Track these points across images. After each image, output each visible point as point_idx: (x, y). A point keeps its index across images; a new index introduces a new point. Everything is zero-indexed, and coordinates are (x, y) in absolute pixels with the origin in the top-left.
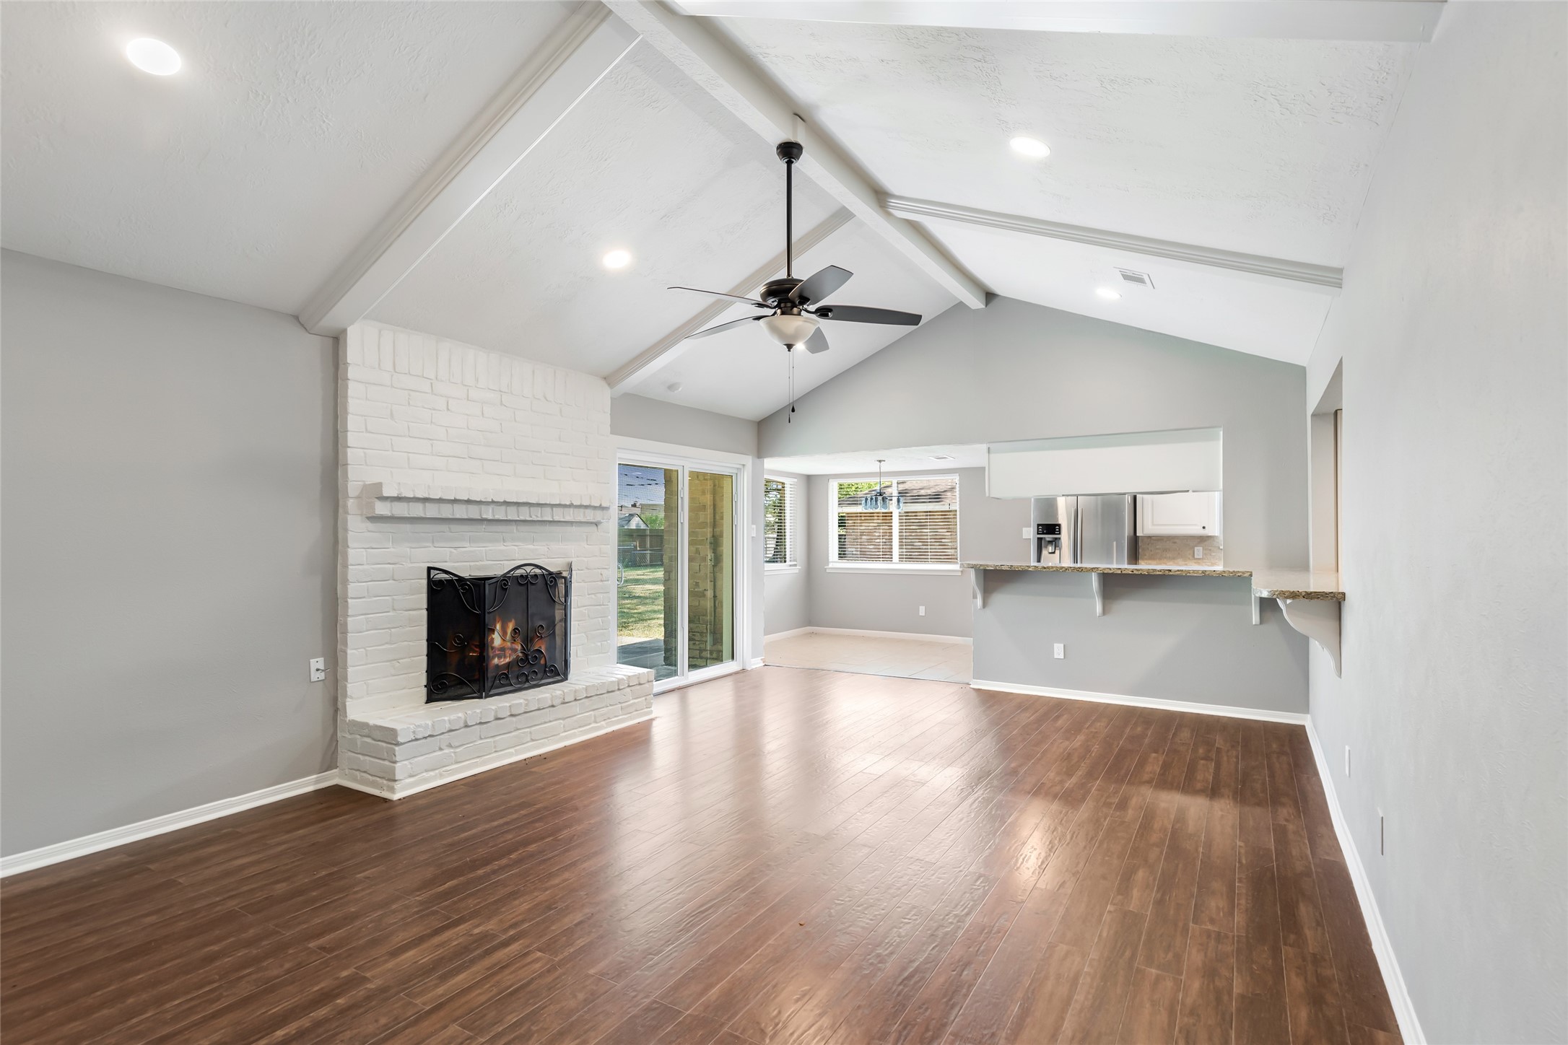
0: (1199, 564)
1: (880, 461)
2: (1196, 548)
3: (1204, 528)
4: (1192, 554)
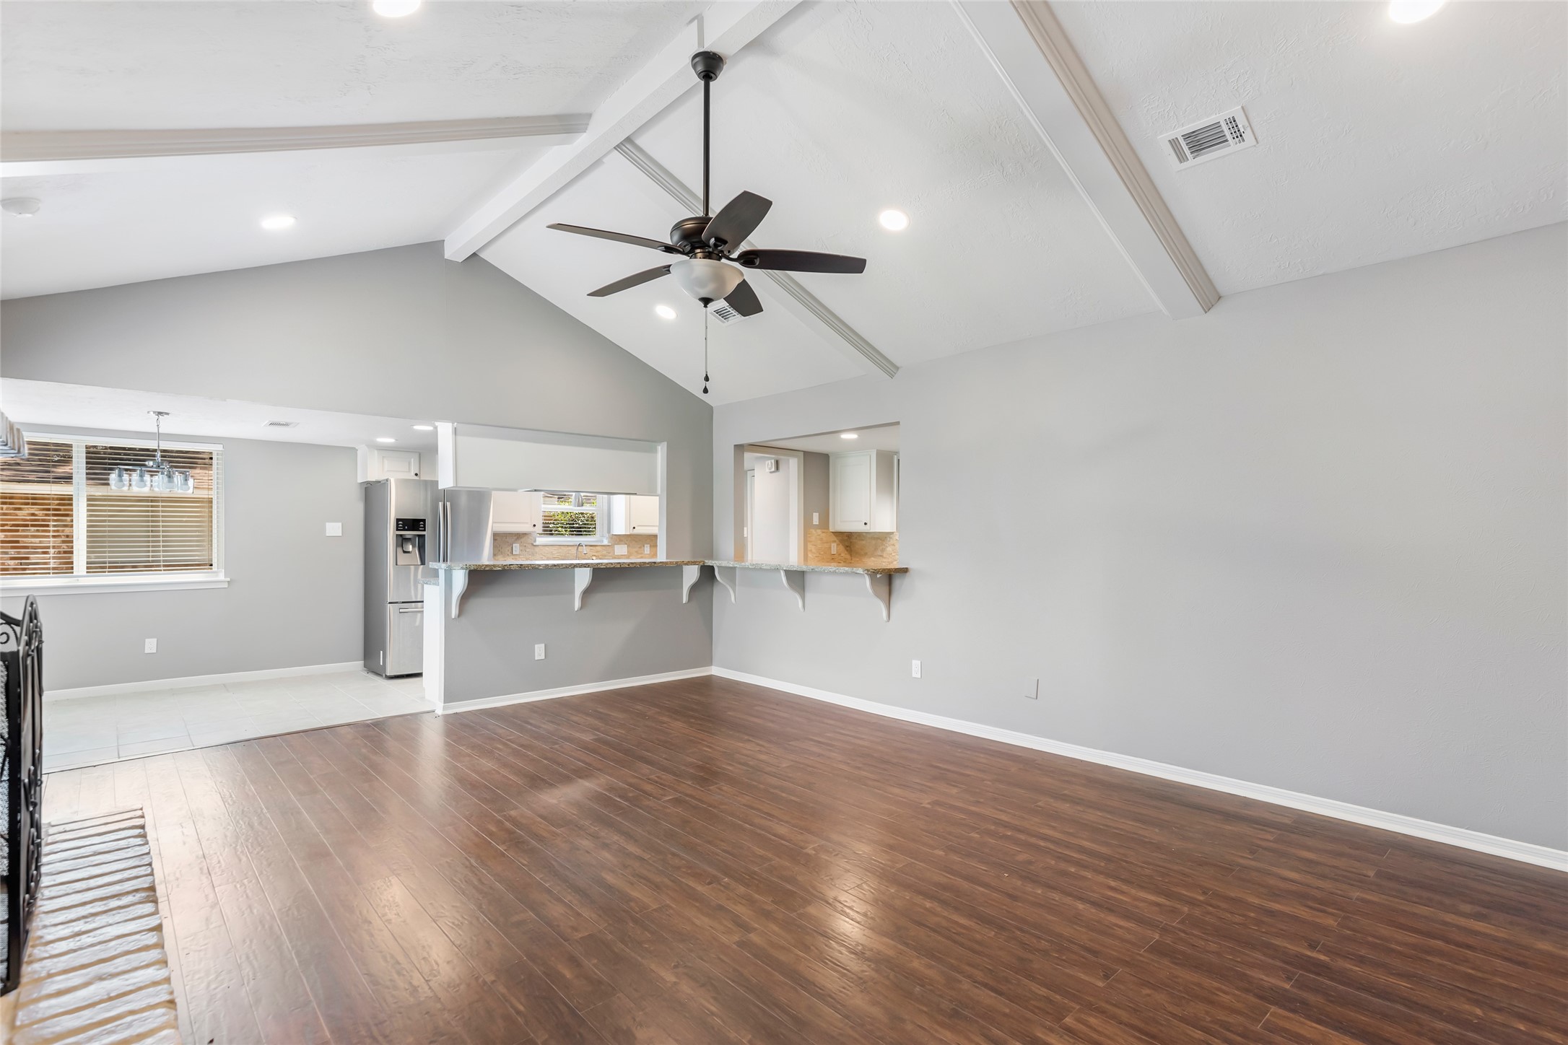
0: (516, 559)
1: (160, 413)
2: (514, 545)
3: (534, 526)
4: (510, 551)
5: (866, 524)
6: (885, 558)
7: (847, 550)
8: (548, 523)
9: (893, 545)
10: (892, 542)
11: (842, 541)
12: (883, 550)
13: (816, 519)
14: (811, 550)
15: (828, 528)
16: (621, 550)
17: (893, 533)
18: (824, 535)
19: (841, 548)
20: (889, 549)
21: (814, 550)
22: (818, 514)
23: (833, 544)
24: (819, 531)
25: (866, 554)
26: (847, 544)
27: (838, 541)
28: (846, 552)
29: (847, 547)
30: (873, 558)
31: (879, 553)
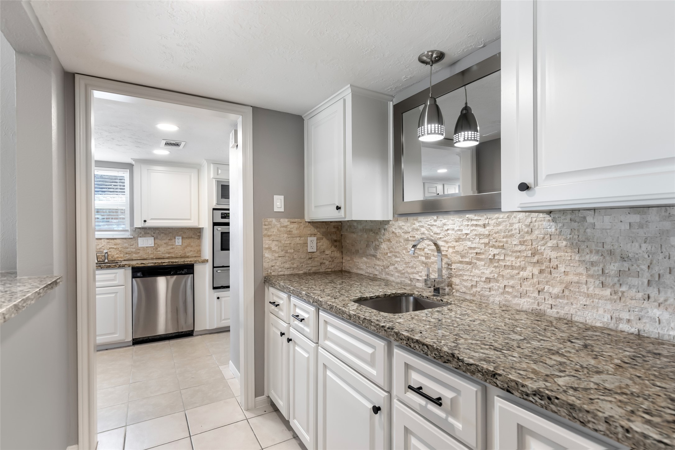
5: (338, 208)
6: (379, 259)
7: (336, 246)
8: (109, 218)
9: (389, 240)
10: (387, 236)
11: (326, 234)
12: (377, 248)
13: (279, 203)
14: (269, 248)
15: (302, 216)
16: (146, 242)
17: (387, 222)
18: (295, 225)
19: (325, 243)
20: (384, 246)
21: (274, 248)
22: (282, 197)
23: (309, 239)
24: (285, 222)
25: (357, 252)
26: (334, 237)
27: (319, 235)
28: (333, 248)
29: (336, 241)
30: (364, 259)
31: (372, 252)
